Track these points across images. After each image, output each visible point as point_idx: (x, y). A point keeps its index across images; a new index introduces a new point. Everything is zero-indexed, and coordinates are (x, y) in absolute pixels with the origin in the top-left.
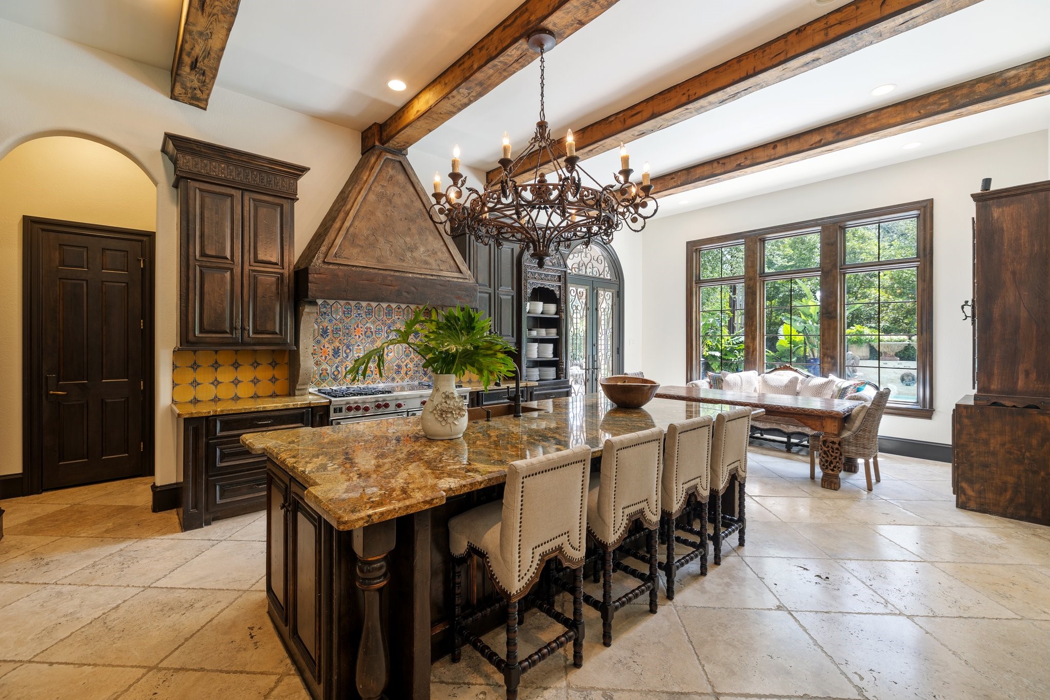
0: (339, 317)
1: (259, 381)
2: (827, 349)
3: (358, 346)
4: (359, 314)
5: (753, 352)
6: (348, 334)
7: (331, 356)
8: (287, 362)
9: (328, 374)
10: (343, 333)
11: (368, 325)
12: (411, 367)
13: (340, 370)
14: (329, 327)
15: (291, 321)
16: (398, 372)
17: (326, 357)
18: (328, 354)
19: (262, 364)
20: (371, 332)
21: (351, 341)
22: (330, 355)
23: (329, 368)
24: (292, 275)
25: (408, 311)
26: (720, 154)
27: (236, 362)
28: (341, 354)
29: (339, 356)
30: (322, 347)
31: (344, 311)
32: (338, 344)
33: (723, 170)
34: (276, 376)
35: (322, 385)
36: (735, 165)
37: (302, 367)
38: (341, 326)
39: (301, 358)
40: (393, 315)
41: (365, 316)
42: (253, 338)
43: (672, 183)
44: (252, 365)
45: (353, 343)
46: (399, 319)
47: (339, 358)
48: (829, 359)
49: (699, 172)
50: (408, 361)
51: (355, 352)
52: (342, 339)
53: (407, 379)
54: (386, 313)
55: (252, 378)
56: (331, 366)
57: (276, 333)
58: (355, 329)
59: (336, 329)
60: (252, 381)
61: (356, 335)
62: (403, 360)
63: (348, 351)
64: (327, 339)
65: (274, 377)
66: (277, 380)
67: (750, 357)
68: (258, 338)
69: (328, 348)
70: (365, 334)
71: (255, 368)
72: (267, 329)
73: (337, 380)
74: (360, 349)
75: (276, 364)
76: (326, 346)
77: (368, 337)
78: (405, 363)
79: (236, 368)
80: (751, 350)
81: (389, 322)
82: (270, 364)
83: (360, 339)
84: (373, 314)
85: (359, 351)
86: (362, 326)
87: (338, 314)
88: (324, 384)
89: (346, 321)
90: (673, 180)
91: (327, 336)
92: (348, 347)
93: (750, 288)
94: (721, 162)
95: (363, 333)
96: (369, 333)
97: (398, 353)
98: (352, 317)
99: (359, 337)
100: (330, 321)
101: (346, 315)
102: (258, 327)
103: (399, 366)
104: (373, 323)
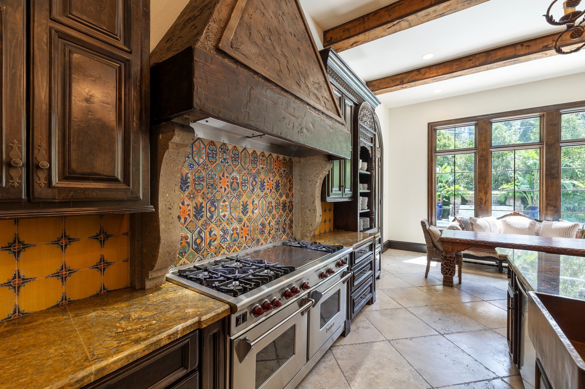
0: (202, 161)
1: (71, 272)
2: (550, 200)
3: (224, 201)
4: (225, 159)
5: (485, 202)
6: (212, 185)
7: (192, 218)
8: (126, 231)
9: (188, 243)
10: (207, 185)
11: (234, 174)
12: (273, 225)
13: (203, 236)
14: (189, 175)
15: (145, 157)
16: (262, 232)
17: (186, 219)
18: (189, 215)
19: (78, 240)
20: (237, 183)
21: (216, 195)
22: (191, 215)
23: (189, 235)
24: (147, 72)
25: (271, 159)
26: (535, 36)
27: (17, 240)
28: (204, 214)
29: (202, 217)
30: (181, 205)
31: (208, 154)
32: (200, 200)
33: (527, 52)
34: (107, 258)
35: (181, 262)
36: (541, 46)
37: (162, 241)
38: (204, 174)
39: (162, 226)
40: (258, 164)
41: (230, 163)
42: (60, 190)
43: (470, 64)
44: (57, 242)
45: (219, 198)
46: (263, 168)
47: (202, 220)
48: (552, 208)
49: (499, 54)
50: (270, 218)
51: (221, 210)
52: (206, 192)
53: (270, 240)
54: (252, 161)
55: (56, 269)
56: (192, 232)
57: (116, 180)
58: (221, 179)
59: (199, 177)
60: (57, 275)
61: (221, 188)
62: (267, 217)
63: (213, 209)
64: (186, 193)
65: (102, 260)
66: (109, 264)
67: (483, 206)
68: (70, 189)
69: (188, 205)
70: (231, 186)
71: (63, 248)
72: (95, 171)
73: (200, 251)
74: (226, 206)
75: (107, 236)
76: (186, 203)
77: (234, 190)
78: (268, 221)
79: (17, 254)
80: (484, 201)
81: (254, 171)
82: (96, 237)
83: (226, 193)
84: (239, 161)
85: (224, 208)
86: (228, 175)
87: (200, 157)
88: (184, 260)
89: (211, 167)
90: (470, 62)
91: (188, 187)
92: (213, 204)
93: (483, 156)
94: (525, 44)
95: (229, 184)
96: (235, 185)
97: (262, 210)
98: (218, 162)
99: (225, 189)
100: (191, 166)
101: (211, 159)
102: (74, 165)
103: (263, 225)
104: (239, 172)
